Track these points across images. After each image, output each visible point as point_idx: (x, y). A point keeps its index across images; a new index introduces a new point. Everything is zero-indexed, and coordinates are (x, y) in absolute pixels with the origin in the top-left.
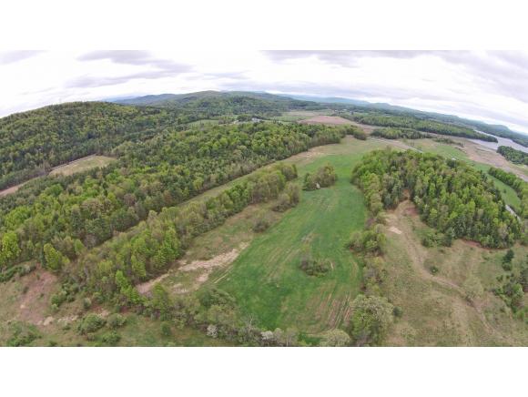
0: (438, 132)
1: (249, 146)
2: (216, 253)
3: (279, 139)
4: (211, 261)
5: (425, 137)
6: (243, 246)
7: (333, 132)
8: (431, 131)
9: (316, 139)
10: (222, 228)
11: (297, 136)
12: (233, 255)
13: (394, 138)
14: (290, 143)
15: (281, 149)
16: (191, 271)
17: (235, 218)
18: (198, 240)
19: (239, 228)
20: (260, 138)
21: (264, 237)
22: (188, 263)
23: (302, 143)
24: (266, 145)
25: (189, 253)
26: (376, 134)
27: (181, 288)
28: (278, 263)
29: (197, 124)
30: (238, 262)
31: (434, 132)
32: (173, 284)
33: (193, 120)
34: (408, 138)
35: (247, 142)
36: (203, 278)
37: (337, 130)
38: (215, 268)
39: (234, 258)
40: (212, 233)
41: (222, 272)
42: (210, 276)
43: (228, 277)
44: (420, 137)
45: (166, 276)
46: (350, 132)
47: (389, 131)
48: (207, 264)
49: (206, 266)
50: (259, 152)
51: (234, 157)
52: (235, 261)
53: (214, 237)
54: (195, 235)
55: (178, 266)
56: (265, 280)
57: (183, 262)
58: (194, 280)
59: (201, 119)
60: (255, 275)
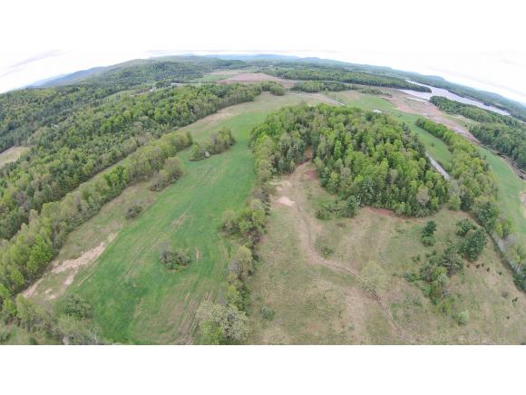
0: (366, 83)
1: (151, 116)
2: (85, 250)
3: (185, 104)
4: (79, 259)
5: (349, 88)
6: (111, 238)
7: (245, 91)
8: (357, 82)
9: (226, 99)
10: (95, 219)
11: (206, 98)
12: (100, 250)
13: (315, 91)
14: (196, 107)
15: (185, 114)
16: (61, 273)
17: (111, 204)
18: (72, 237)
19: (112, 215)
20: (164, 106)
21: (135, 224)
22: (60, 264)
23: (210, 105)
24: (169, 113)
25: (62, 252)
26: (296, 89)
27: (51, 293)
28: (140, 256)
29: (114, 96)
30: (103, 258)
31: (362, 83)
32: (45, 290)
33: (111, 92)
34: (330, 90)
35: (150, 112)
36: (69, 282)
37: (251, 88)
38: (81, 267)
39: (99, 254)
40: (85, 225)
41: (86, 273)
42: (75, 278)
43: (89, 278)
44: (344, 88)
45: (41, 280)
46: (266, 89)
47: (311, 84)
48: (74, 264)
49: (74, 266)
50: (161, 121)
51: (135, 130)
52: (100, 257)
53: (86, 231)
54: (69, 231)
55: (51, 268)
56: (123, 279)
57: (56, 263)
58: (62, 284)
59: (118, 91)
60: (114, 273)
